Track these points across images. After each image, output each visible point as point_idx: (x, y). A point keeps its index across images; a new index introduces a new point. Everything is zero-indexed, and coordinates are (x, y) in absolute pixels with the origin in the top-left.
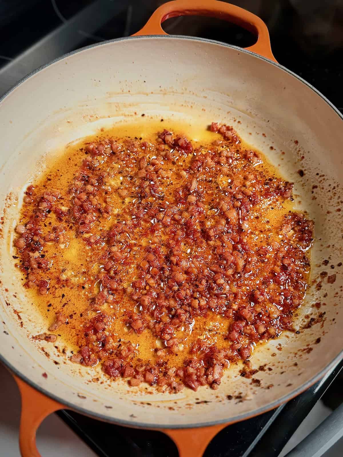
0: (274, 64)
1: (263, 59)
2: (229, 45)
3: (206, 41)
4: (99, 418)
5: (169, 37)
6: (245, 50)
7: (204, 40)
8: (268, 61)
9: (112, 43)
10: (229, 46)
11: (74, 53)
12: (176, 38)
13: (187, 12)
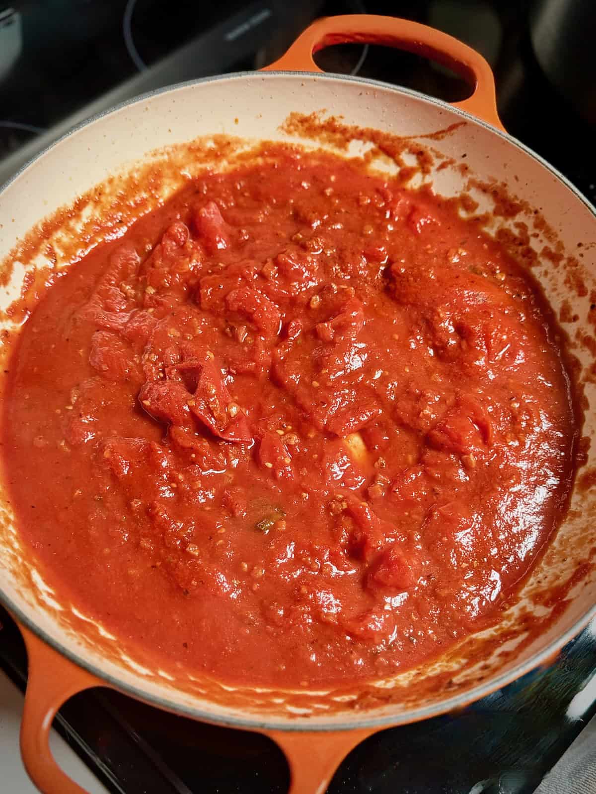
0: (500, 134)
1: (480, 123)
2: (425, 97)
3: (386, 87)
4: (160, 704)
5: (325, 76)
6: (452, 107)
7: (383, 86)
8: (490, 128)
9: (228, 79)
10: (426, 99)
11: (161, 92)
12: (335, 79)
13: (358, 37)
